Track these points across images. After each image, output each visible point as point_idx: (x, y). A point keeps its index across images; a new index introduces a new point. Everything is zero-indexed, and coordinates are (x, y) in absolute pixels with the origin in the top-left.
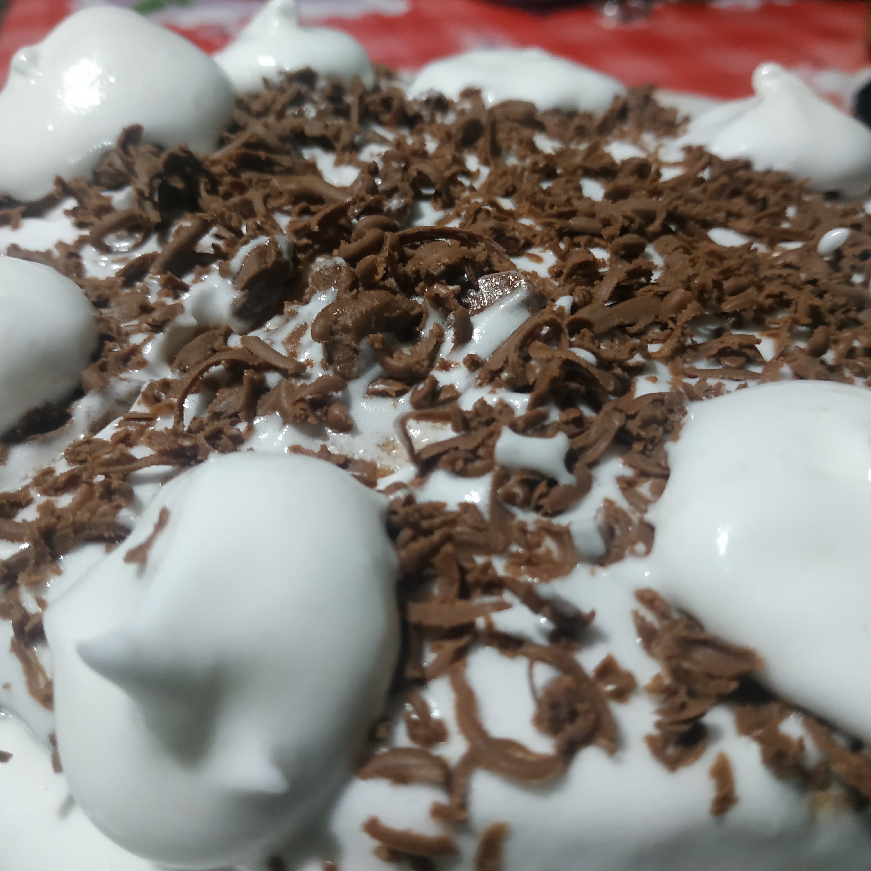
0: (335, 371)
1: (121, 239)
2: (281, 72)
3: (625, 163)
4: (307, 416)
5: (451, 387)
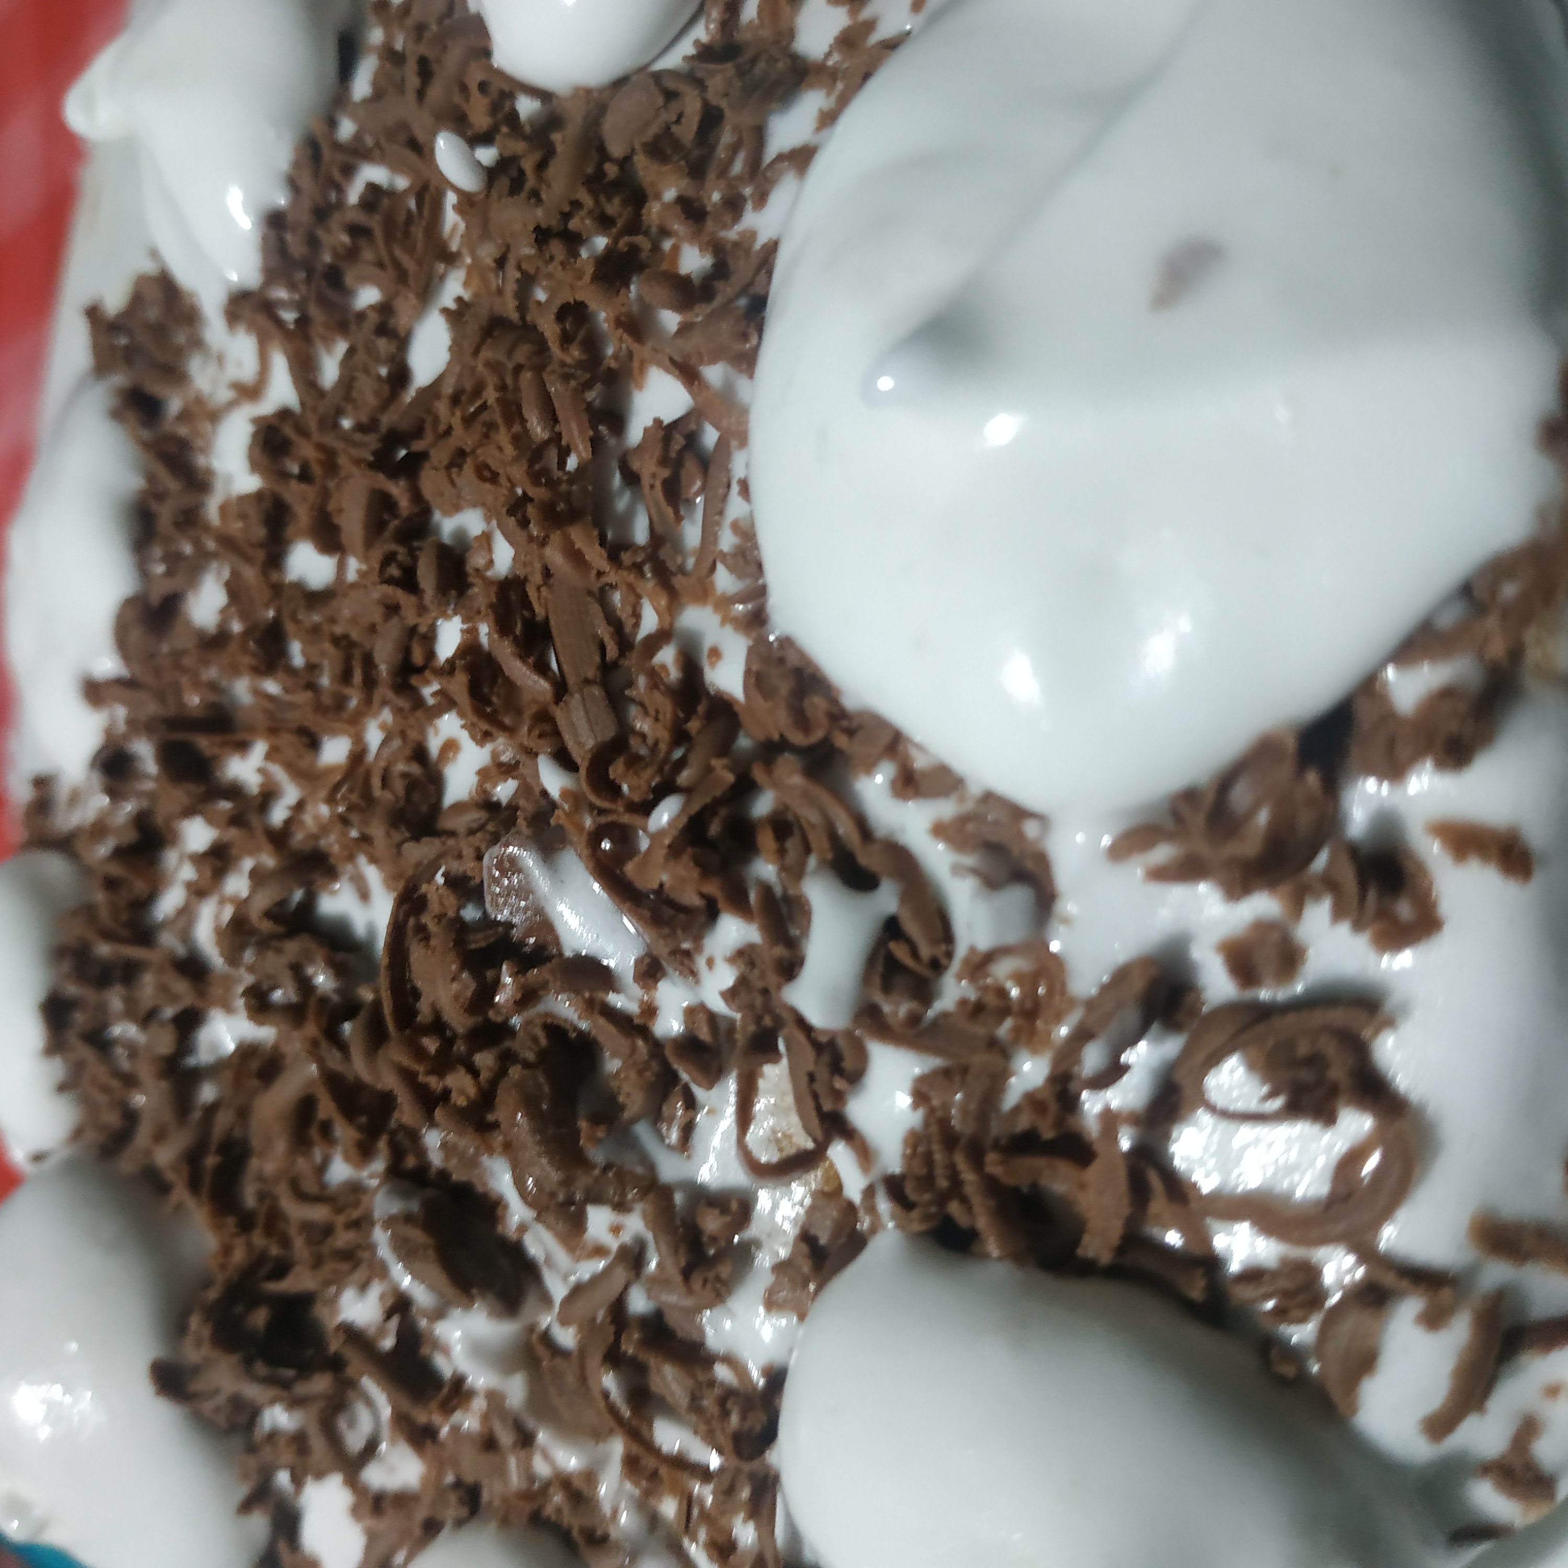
0: (636, 1198)
1: (353, 1424)
2: (48, 1052)
3: (258, 467)
4: (718, 1279)
5: (691, 1013)
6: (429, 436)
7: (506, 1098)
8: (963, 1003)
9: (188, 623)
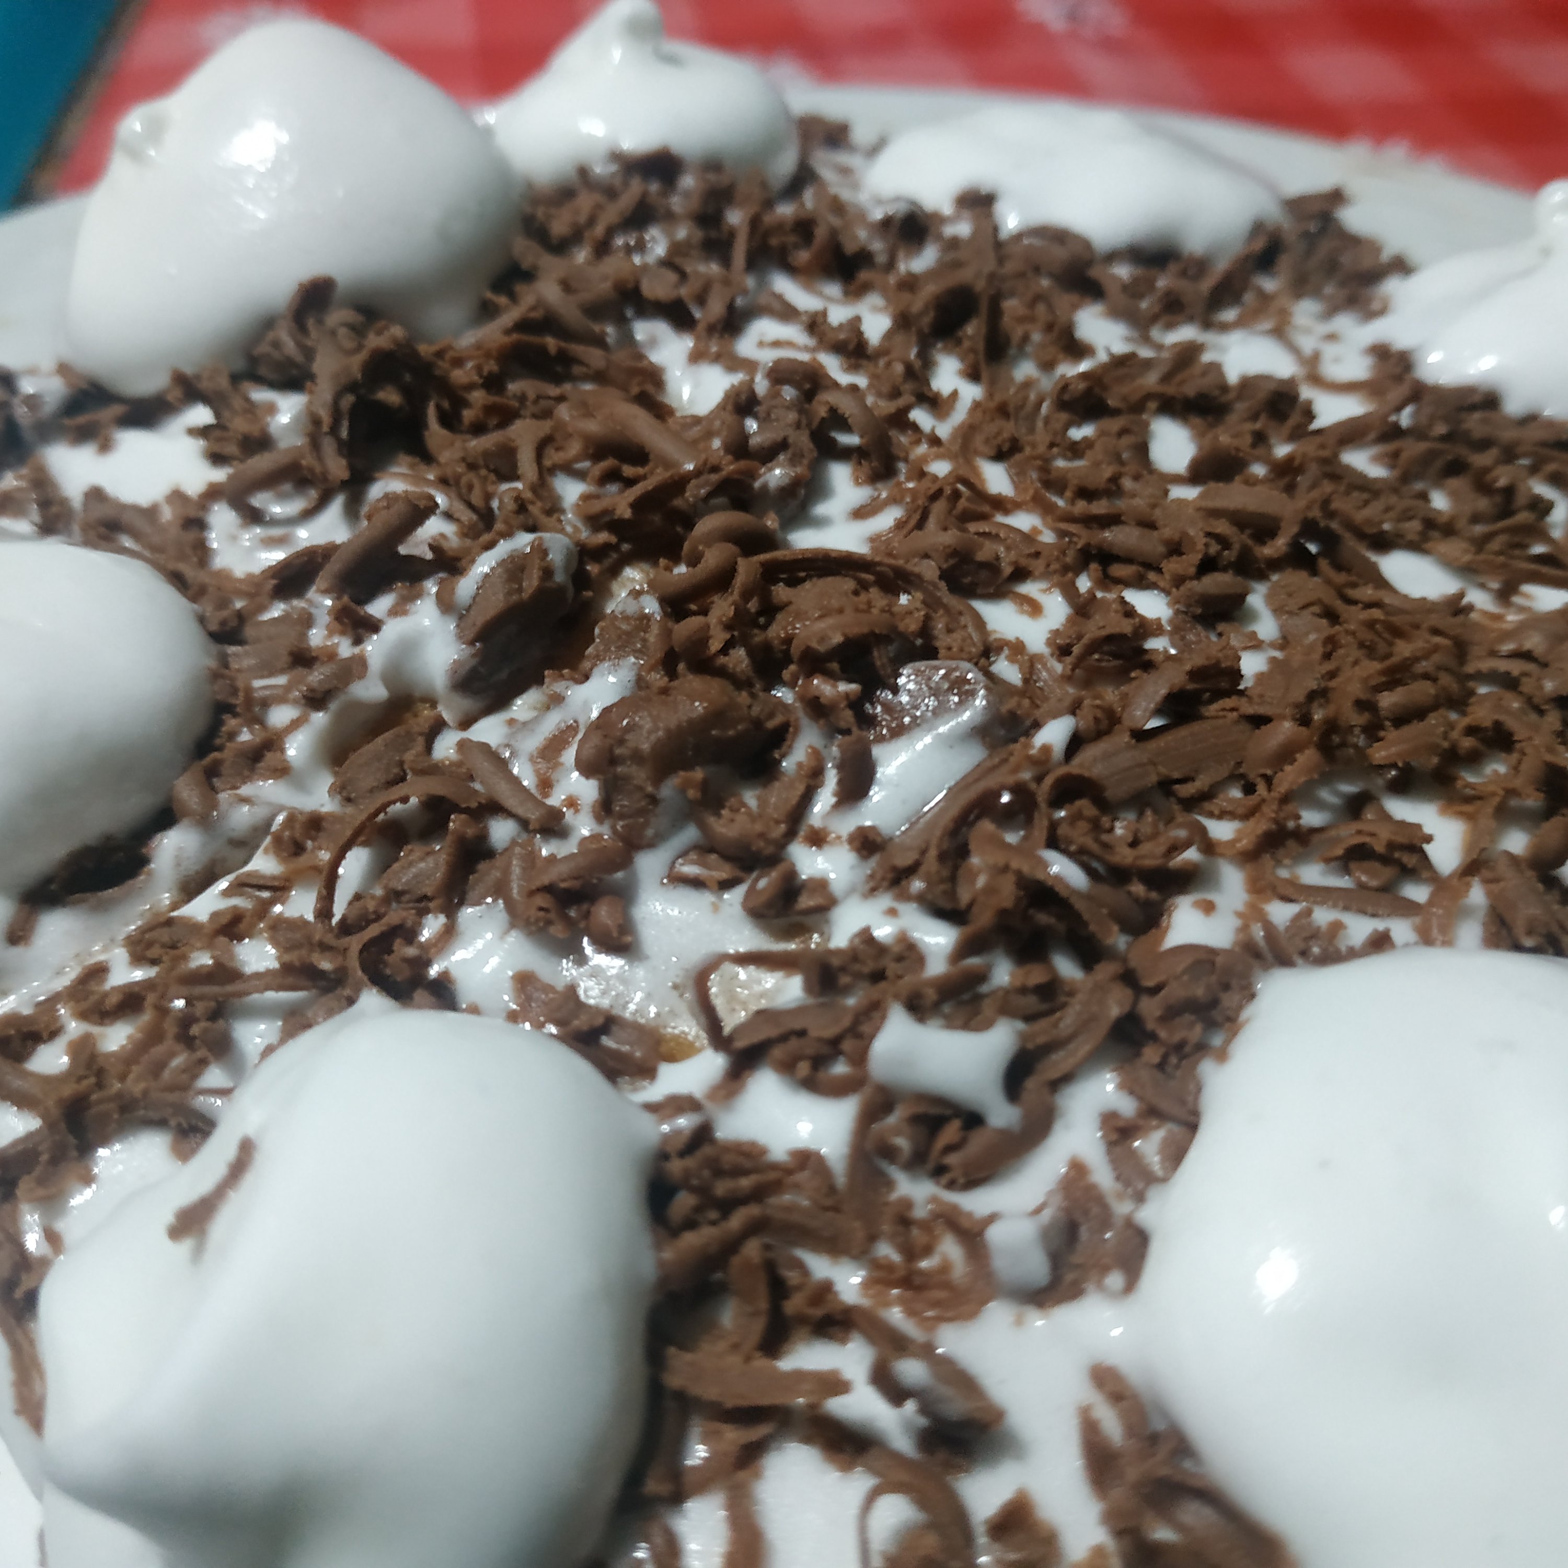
0: (613, 828)
1: (282, 497)
2: (617, 157)
3: (1248, 384)
4: (549, 923)
5: (821, 885)
6: (1341, 578)
7: (715, 688)
8: (907, 1204)
9: (1075, 307)
